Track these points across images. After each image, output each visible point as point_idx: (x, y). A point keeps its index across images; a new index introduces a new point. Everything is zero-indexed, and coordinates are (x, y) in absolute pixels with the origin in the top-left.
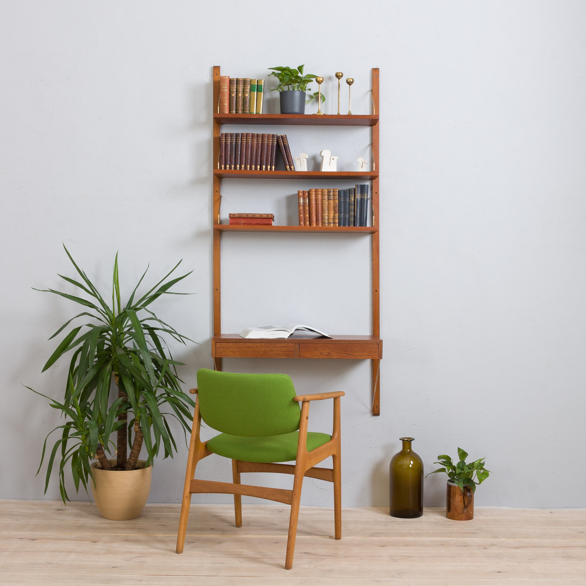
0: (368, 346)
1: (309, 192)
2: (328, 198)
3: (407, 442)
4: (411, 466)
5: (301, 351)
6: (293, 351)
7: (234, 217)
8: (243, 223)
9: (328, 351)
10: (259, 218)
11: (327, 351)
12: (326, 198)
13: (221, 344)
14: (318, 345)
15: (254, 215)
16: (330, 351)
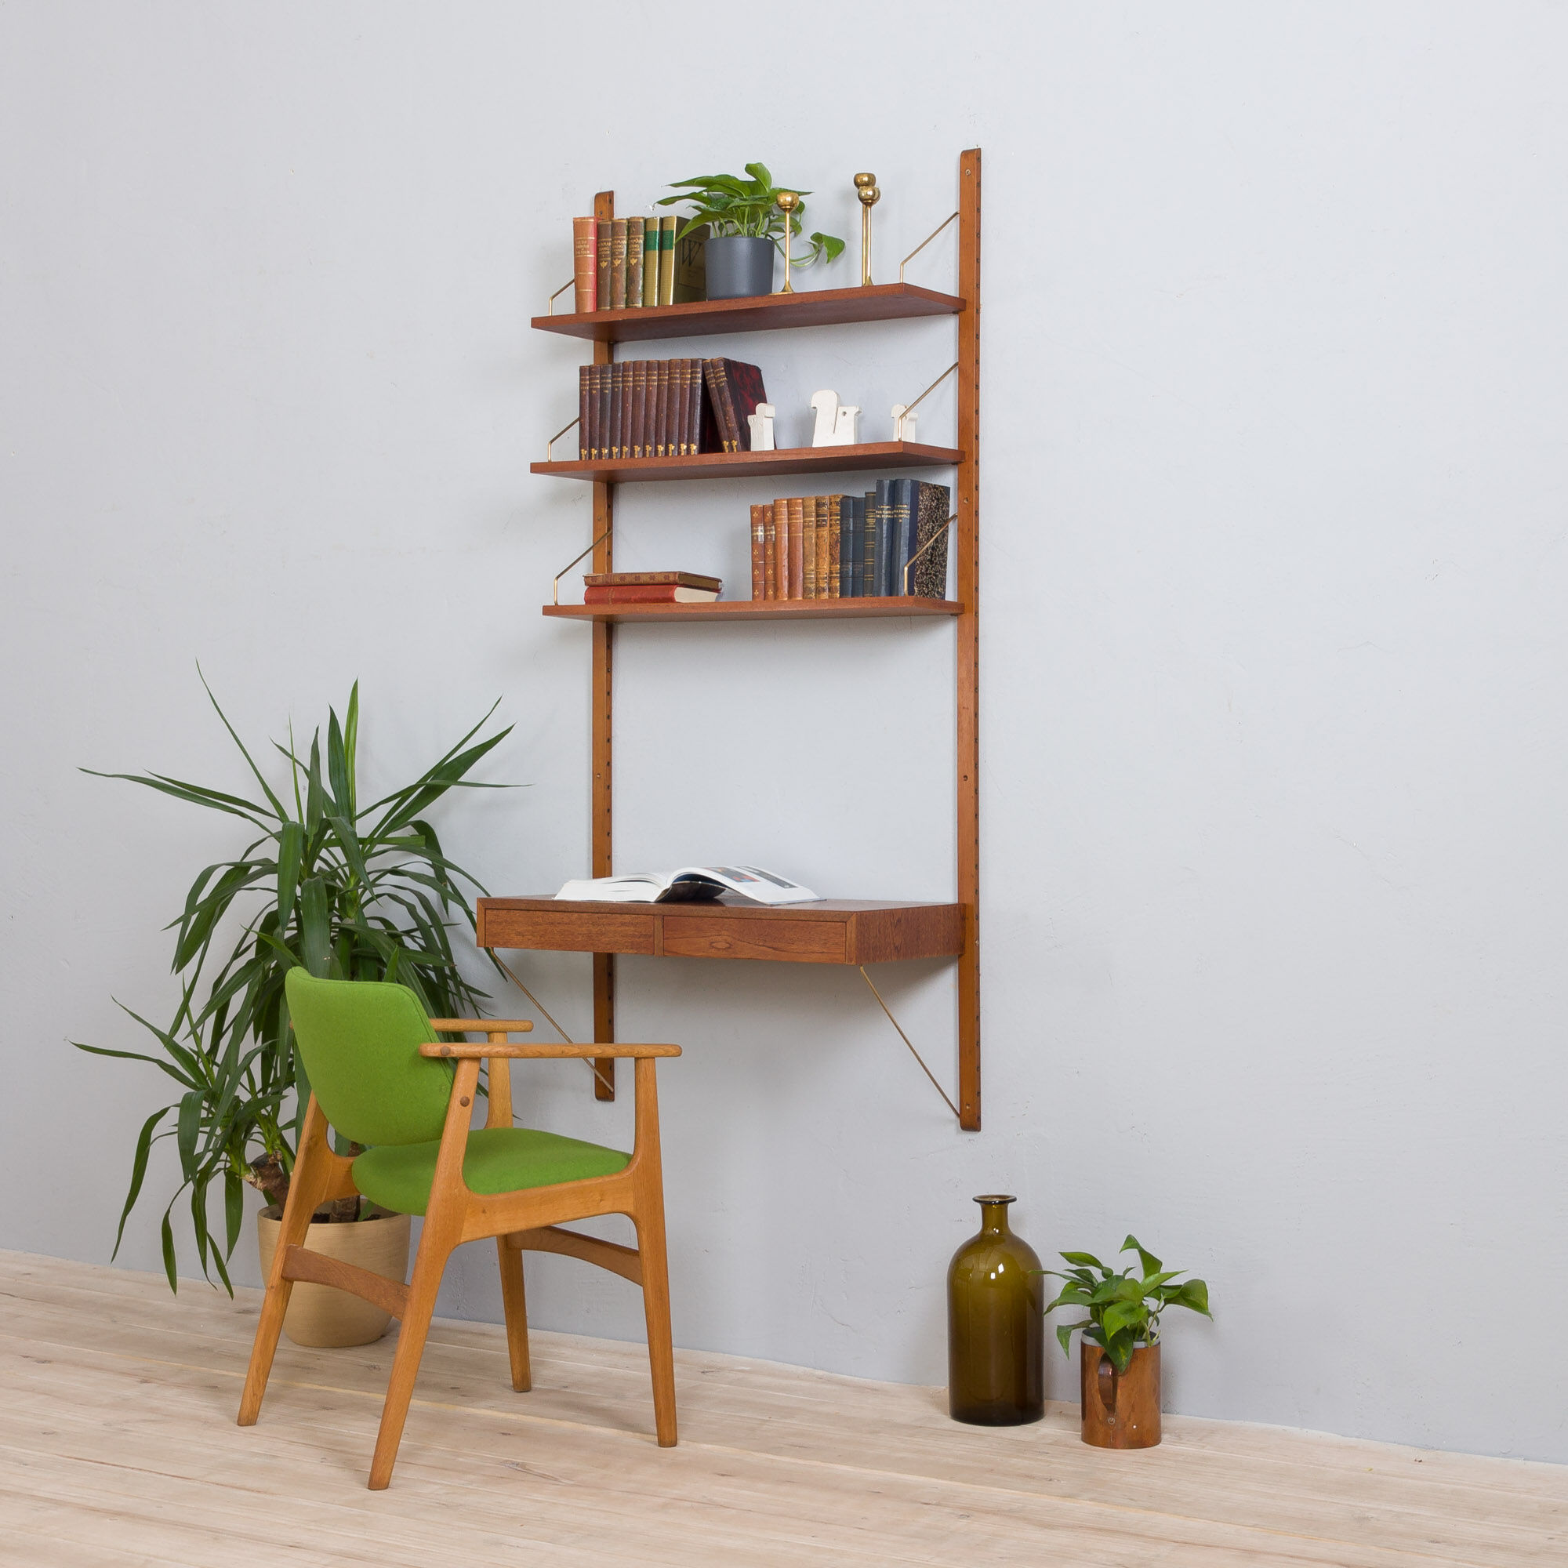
0: (821, 926)
1: (773, 509)
2: (817, 521)
3: (995, 1208)
4: (993, 1276)
5: (666, 936)
6: (650, 936)
7: (594, 583)
8: (612, 599)
9: (729, 939)
10: (648, 584)
11: (725, 937)
12: (811, 521)
13: (495, 912)
14: (706, 920)
15: (637, 576)
16: (734, 938)
